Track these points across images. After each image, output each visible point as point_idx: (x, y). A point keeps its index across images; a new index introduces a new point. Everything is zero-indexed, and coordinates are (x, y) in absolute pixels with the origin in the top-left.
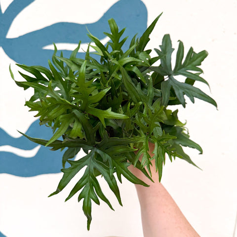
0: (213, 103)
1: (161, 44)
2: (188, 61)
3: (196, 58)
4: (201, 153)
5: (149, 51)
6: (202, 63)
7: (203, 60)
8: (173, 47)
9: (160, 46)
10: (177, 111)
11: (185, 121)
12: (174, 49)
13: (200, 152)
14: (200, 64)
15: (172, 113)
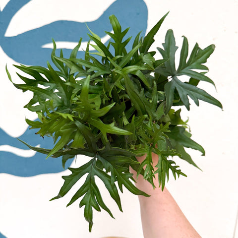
0: (219, 105)
1: (164, 42)
2: (193, 59)
3: (201, 55)
4: (204, 155)
5: (153, 53)
6: (208, 60)
7: (208, 57)
8: (176, 45)
9: (163, 44)
10: (180, 110)
11: (187, 119)
12: (177, 48)
13: (202, 154)
14: (205, 62)
15: (175, 113)
